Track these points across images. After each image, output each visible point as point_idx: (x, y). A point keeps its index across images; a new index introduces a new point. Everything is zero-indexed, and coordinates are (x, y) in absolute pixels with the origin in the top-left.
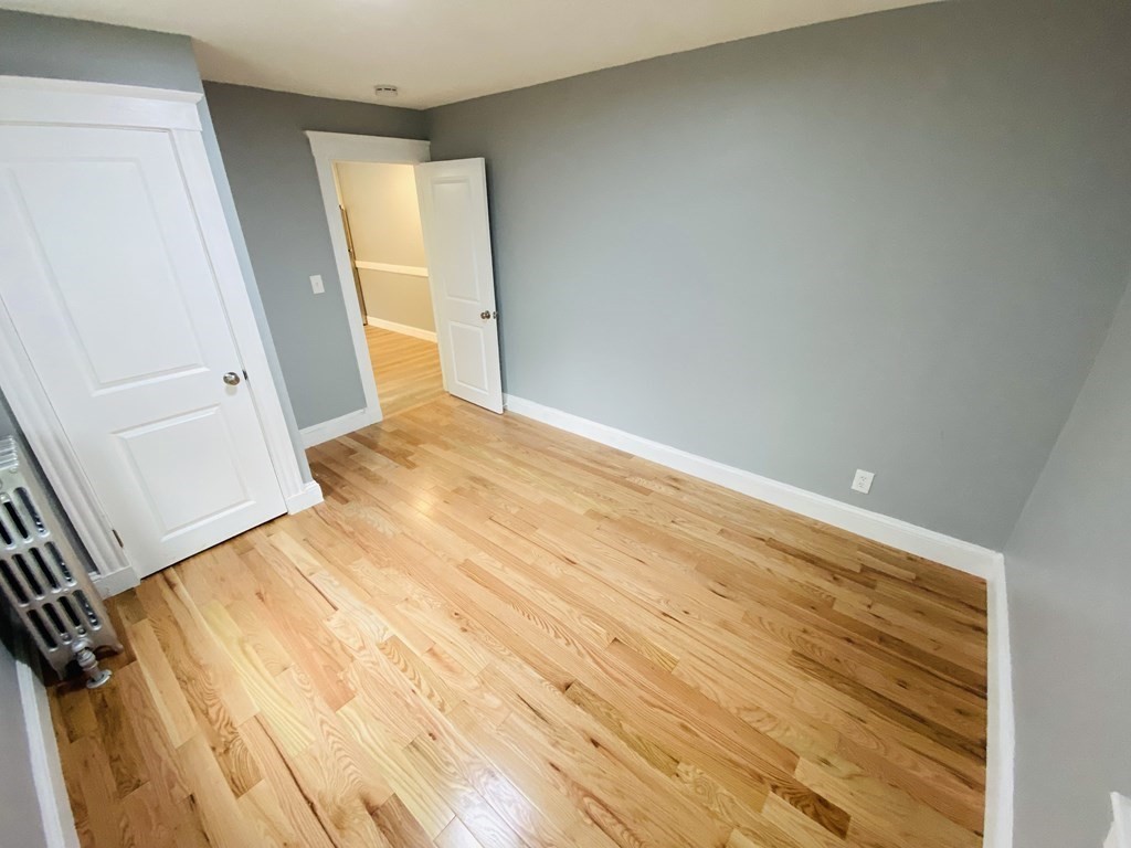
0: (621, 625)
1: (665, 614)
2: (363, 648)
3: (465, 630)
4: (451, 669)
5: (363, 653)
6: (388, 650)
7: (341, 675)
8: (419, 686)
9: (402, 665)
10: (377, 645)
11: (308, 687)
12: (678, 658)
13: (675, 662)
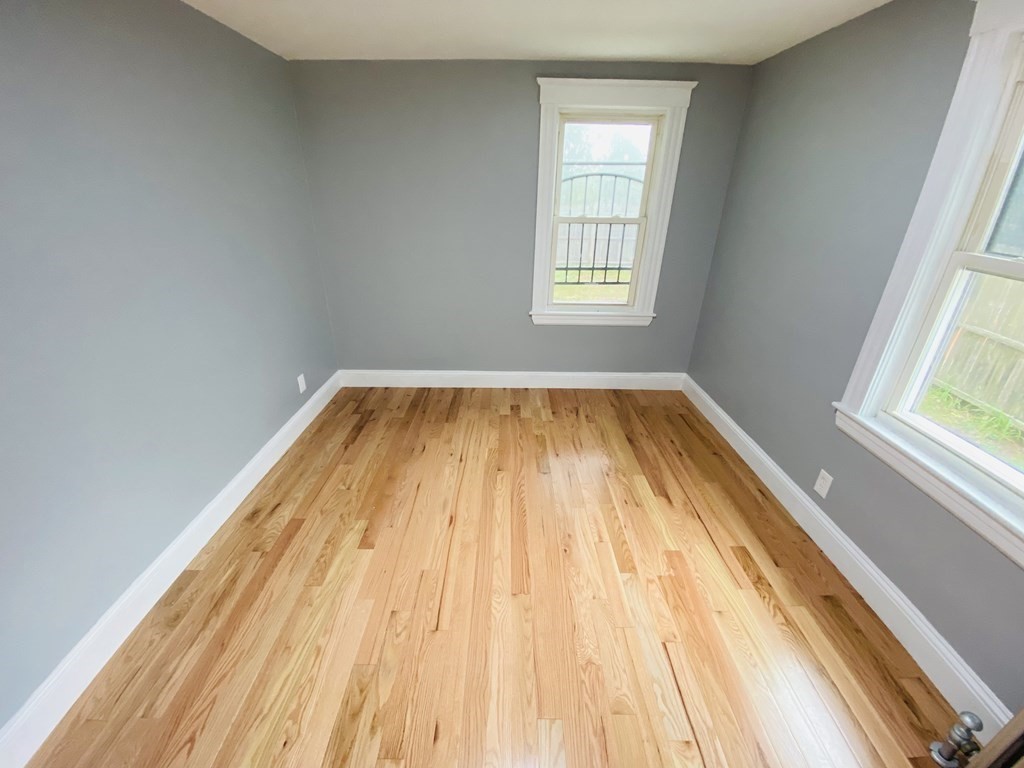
0: (486, 472)
1: (461, 460)
2: (650, 581)
3: (569, 536)
4: (596, 521)
5: (651, 577)
6: (630, 565)
7: (672, 572)
8: (620, 527)
9: (625, 547)
10: (636, 573)
11: (698, 581)
12: (487, 450)
13: (490, 450)
